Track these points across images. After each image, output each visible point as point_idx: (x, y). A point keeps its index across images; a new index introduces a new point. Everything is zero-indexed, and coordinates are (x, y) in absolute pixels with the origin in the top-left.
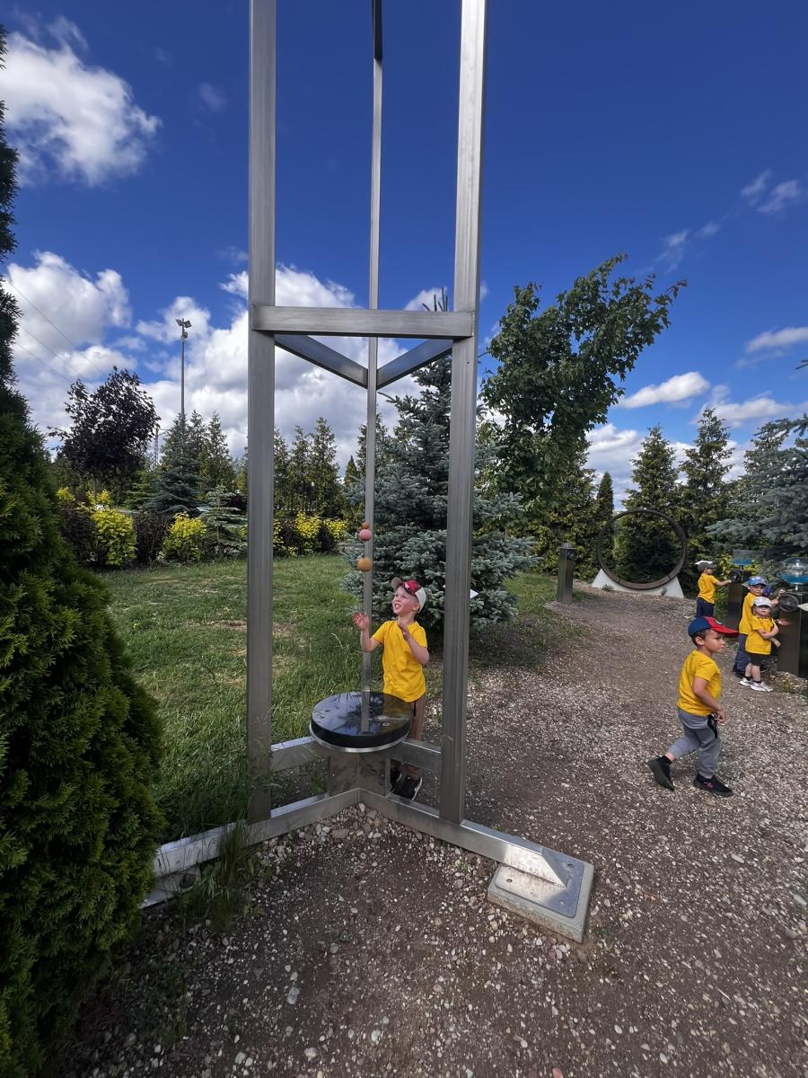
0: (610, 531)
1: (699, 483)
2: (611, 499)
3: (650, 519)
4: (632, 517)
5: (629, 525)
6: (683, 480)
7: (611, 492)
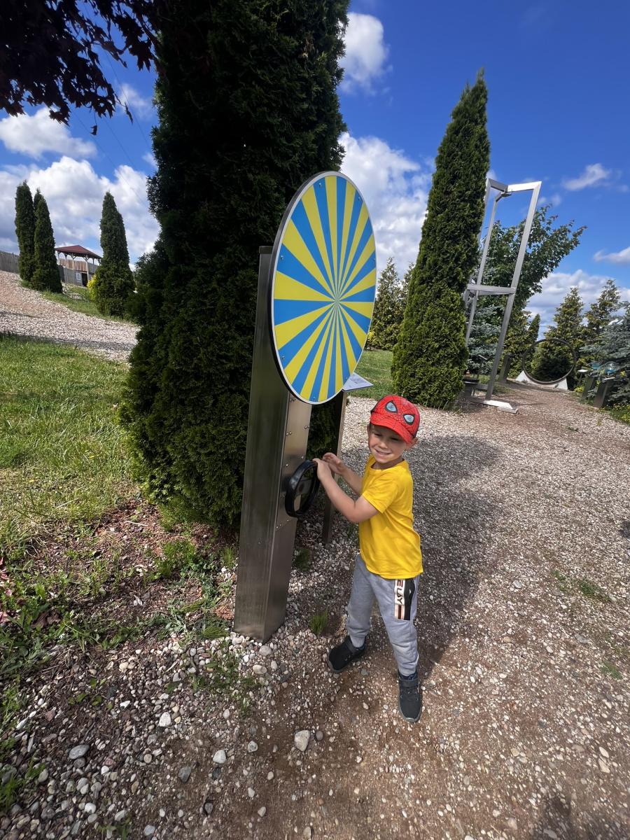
0: (532, 350)
1: (594, 326)
2: (537, 331)
3: (559, 345)
4: (548, 343)
5: (545, 347)
6: (585, 322)
7: (538, 327)
